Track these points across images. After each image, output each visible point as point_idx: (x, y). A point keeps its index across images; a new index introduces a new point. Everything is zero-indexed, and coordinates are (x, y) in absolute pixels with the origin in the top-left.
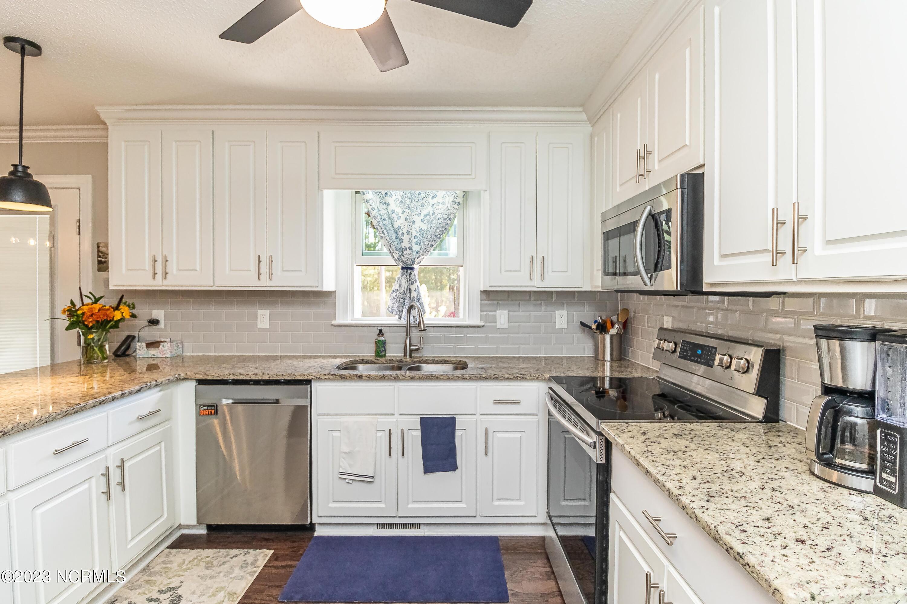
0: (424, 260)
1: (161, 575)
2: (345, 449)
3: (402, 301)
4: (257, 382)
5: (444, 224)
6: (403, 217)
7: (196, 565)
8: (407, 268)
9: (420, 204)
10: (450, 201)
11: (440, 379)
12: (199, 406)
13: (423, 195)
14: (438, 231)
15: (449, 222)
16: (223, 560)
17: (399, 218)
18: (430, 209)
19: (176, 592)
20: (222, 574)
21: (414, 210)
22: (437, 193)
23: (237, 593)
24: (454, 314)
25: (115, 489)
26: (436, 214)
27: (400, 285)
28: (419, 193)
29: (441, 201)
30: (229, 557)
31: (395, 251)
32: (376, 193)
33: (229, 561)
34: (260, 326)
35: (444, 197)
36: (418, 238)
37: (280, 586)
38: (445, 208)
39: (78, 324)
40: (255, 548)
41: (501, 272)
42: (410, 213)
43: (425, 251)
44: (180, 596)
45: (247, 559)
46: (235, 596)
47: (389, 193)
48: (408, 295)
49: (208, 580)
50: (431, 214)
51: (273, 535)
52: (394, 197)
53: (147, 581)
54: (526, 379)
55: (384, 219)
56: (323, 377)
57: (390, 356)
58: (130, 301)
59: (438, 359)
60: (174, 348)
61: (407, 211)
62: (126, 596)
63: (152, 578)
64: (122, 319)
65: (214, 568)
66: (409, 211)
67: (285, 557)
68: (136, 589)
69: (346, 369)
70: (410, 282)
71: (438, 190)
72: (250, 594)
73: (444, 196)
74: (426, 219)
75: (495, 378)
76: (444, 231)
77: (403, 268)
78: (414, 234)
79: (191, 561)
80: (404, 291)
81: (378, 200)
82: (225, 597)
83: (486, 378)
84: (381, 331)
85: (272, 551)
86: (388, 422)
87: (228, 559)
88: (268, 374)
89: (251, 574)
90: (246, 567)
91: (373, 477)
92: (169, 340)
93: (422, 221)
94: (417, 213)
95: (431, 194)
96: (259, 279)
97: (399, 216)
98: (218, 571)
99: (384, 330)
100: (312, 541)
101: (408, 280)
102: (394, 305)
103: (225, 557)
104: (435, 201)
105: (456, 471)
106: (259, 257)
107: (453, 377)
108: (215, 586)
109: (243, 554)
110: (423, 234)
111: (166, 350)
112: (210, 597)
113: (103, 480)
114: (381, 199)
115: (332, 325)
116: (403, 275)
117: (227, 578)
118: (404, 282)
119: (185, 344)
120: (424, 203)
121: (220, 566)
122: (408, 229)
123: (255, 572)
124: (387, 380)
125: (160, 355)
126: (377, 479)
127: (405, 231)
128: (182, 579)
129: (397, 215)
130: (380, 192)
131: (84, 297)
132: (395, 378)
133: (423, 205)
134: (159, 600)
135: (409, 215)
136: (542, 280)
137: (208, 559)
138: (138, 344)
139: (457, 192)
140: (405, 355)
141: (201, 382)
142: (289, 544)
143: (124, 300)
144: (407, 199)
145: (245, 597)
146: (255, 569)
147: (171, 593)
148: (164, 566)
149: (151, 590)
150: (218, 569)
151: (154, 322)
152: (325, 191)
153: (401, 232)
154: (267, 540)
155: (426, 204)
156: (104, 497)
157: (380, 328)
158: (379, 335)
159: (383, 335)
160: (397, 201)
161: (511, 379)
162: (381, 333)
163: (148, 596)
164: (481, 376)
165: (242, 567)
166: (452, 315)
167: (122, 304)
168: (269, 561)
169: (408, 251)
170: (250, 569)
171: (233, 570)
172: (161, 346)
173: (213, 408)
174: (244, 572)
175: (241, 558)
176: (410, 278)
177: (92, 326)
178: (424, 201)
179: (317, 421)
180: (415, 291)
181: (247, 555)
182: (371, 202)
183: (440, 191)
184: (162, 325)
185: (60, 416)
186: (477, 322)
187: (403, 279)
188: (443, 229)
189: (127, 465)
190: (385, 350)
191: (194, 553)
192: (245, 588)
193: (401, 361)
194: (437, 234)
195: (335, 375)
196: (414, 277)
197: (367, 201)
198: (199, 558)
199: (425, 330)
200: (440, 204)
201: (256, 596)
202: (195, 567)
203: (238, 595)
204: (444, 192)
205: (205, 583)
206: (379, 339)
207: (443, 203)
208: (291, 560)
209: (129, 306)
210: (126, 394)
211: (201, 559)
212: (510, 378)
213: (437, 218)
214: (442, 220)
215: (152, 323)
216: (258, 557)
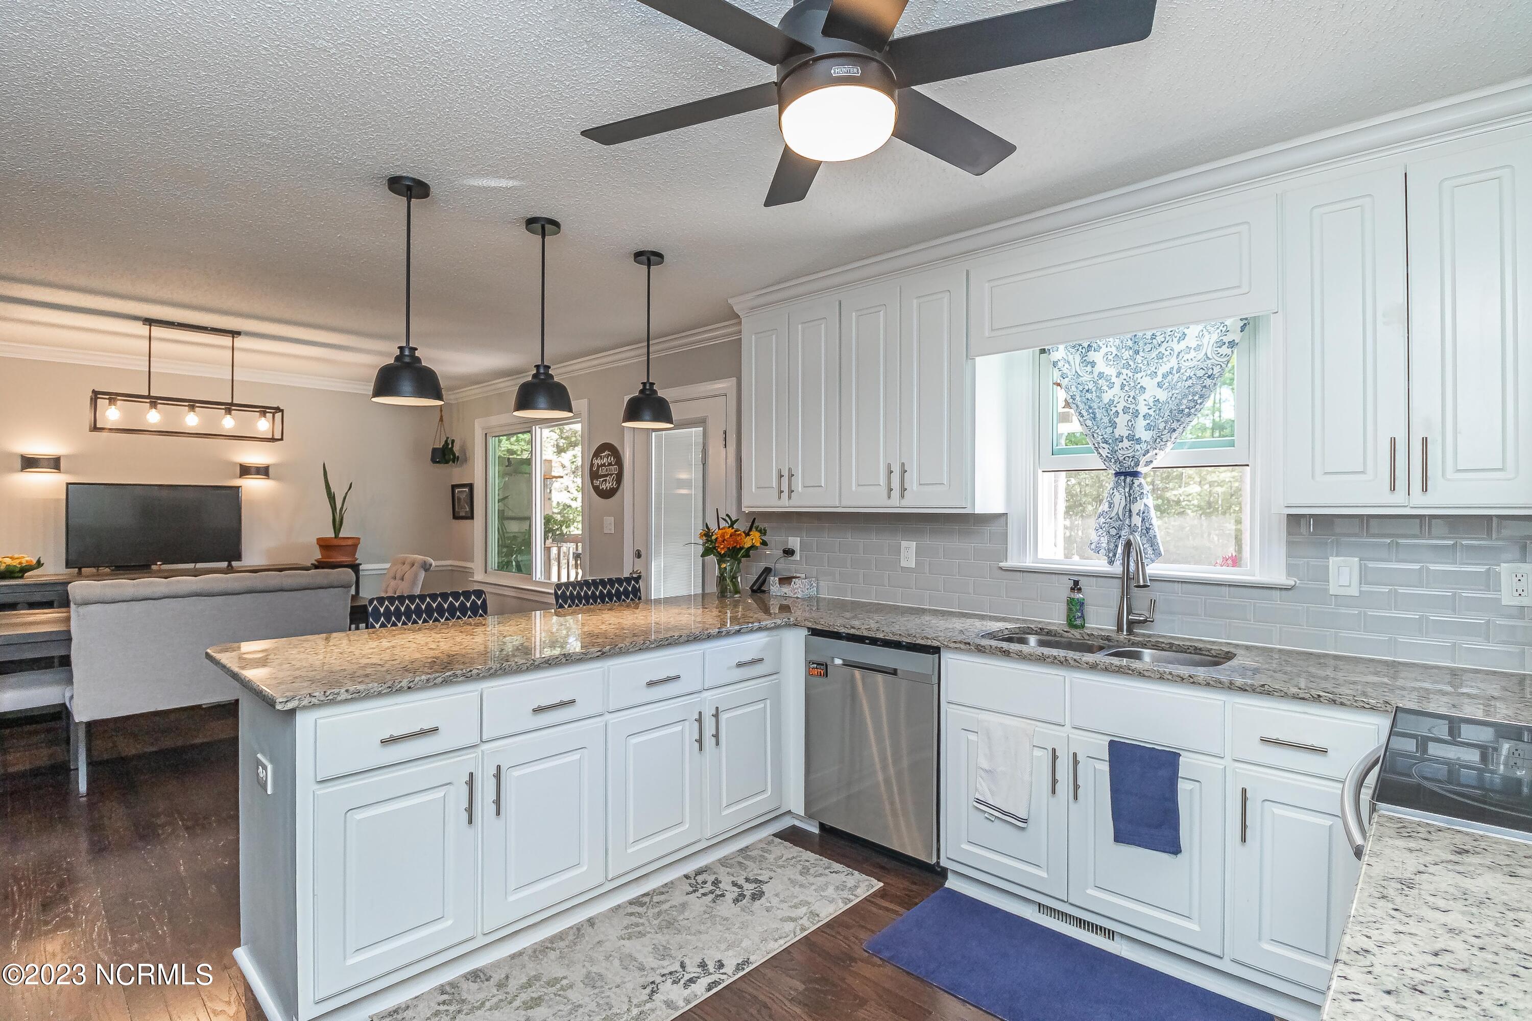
0: (1157, 457)
1: (755, 862)
2: (985, 764)
3: (1113, 532)
4: (874, 641)
5: (1198, 388)
6: (1118, 382)
7: (792, 866)
8: (1126, 474)
9: (1154, 355)
10: (1212, 341)
11: (1144, 676)
12: (809, 663)
13: (1160, 339)
14: (1185, 401)
15: (1208, 382)
16: (821, 871)
17: (1111, 386)
18: (1173, 362)
19: (761, 886)
20: (813, 887)
21: (1143, 367)
22: (1186, 331)
23: (820, 915)
24: (1235, 561)
25: (709, 741)
26: (1182, 371)
27: (1111, 505)
28: (1153, 335)
29: (1193, 344)
30: (829, 870)
31: (1101, 445)
32: (1074, 347)
33: (826, 875)
34: (904, 563)
35: (1200, 336)
36: (1152, 418)
37: (873, 931)
38: (1201, 355)
39: (712, 551)
40: (862, 871)
41: (1313, 477)
42: (1130, 374)
43: (1158, 440)
44: (763, 892)
45: (847, 881)
46: (816, 918)
47: (1095, 345)
48: (1127, 522)
49: (797, 887)
50: (1175, 372)
51: (892, 864)
52: (1104, 350)
53: (740, 863)
54: (1342, 704)
55: (1087, 391)
56: (952, 645)
57: (1093, 628)
58: (762, 525)
59: (1181, 643)
60: (806, 587)
61: (1124, 371)
62: (715, 870)
63: (745, 862)
64: (753, 547)
65: (808, 877)
66: (1128, 372)
67: (894, 899)
68: (727, 867)
69: (1010, 640)
70: (1131, 499)
71: (1187, 324)
72: (835, 925)
73: (1201, 334)
74: (1167, 381)
75: (1264, 691)
76: (1199, 401)
77: (1117, 474)
78: (1143, 410)
79: (788, 859)
80: (1117, 514)
81: (1078, 359)
82: (805, 914)
83: (1243, 689)
84: (1076, 583)
85: (881, 884)
86: (1055, 737)
87: (827, 871)
88: (883, 631)
89: (846, 901)
90: (842, 890)
91: (1025, 821)
92: (803, 576)
93: (1160, 385)
94: (1149, 372)
95: (1176, 334)
96: (889, 497)
97: (1112, 381)
98: (811, 882)
99: (1083, 582)
100: (937, 893)
101: (1127, 495)
102: (1102, 539)
103: (825, 868)
104: (1183, 345)
105: (1179, 855)
106: (889, 466)
107: (1170, 677)
108: (802, 897)
109: (846, 873)
110: (1160, 409)
111: (797, 589)
112: (791, 907)
113: (696, 724)
114: (1083, 356)
115: (1001, 568)
116: (1117, 485)
117: (816, 894)
118: (1119, 499)
119: (822, 583)
120: (1164, 351)
121: (816, 876)
122: (1126, 404)
123: (850, 901)
124: (1048, 663)
125: (792, 595)
126: (1031, 826)
127: (1120, 408)
128: (772, 874)
129: (1107, 381)
130: (1080, 345)
131: (721, 521)
132: (1062, 663)
133: (1160, 357)
134: (743, 887)
135: (1128, 379)
136: (1425, 489)
137: (807, 864)
138: (772, 578)
139: (1228, 322)
140: (1120, 629)
141: (815, 632)
142: (906, 884)
143: (756, 524)
144: (1124, 350)
145: (828, 925)
146: (852, 897)
147: (756, 886)
148: (761, 853)
149: (739, 874)
150: (811, 879)
151: (789, 552)
152: (977, 359)
153: (1114, 410)
154: (882, 868)
155: (1167, 353)
156: (697, 745)
157: (1076, 578)
158: (1072, 589)
159: (1080, 589)
160: (1109, 356)
161: (1303, 699)
162: (1076, 587)
163: (734, 879)
164: (1231, 683)
165: (837, 888)
166: (1230, 562)
167: (754, 529)
168: (874, 895)
169: (1126, 443)
170: (845, 894)
171: (827, 887)
172: (793, 583)
173: (822, 667)
174: (839, 895)
175: (842, 877)
176: (1131, 491)
177: (724, 553)
178: (1162, 349)
179: (947, 711)
180: (1138, 514)
181: (849, 877)
182: (1060, 364)
183: (1191, 327)
184: (797, 557)
185: (653, 646)
186: (1279, 576)
187: (1116, 493)
188: (1196, 398)
189: (723, 717)
190: (1083, 617)
191: (796, 850)
192: (831, 914)
193: (1108, 639)
194: (1184, 407)
195: (969, 644)
196: (1138, 489)
197: (1055, 364)
198: (799, 859)
199: (1145, 586)
200: (1192, 351)
201: (840, 930)
202: (790, 867)
203: (820, 920)
204: (1200, 327)
205: (792, 889)
206: (1072, 596)
207: (1198, 348)
208: (900, 905)
209: (760, 531)
210: (723, 634)
211: (800, 861)
212: (1301, 696)
213: (1185, 378)
214: (1194, 380)
215: (787, 554)
216: (861, 883)
